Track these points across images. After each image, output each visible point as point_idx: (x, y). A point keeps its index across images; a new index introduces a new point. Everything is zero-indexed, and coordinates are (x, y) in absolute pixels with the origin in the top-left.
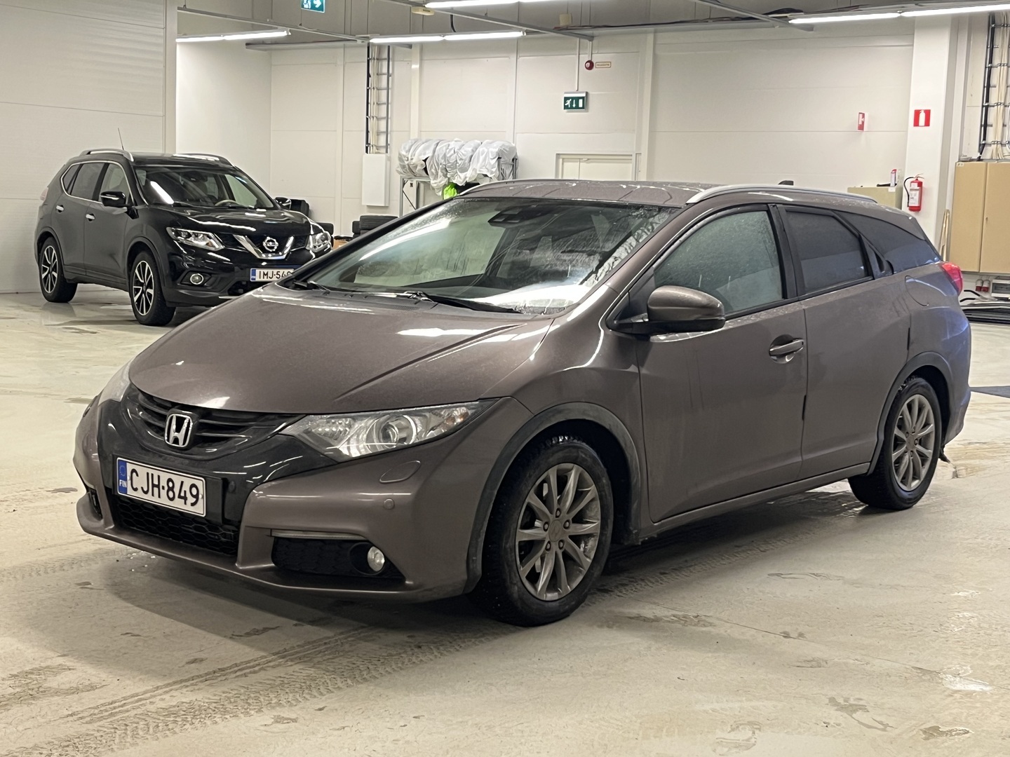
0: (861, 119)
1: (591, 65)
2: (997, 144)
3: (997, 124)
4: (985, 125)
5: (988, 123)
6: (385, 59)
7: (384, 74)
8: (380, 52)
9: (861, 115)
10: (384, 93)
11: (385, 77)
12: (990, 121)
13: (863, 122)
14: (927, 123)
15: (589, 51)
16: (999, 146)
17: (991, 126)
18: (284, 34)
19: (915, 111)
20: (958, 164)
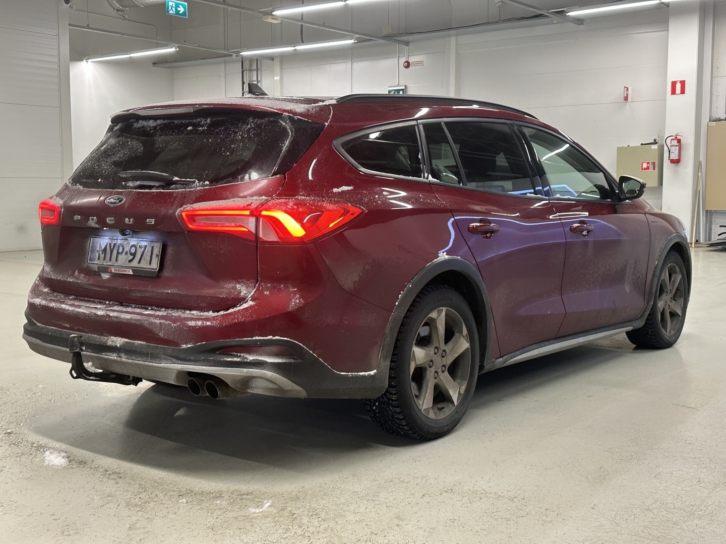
0: (626, 92)
1: (408, 65)
6: (254, 70)
7: (255, 81)
8: (251, 65)
9: (626, 89)
13: (627, 95)
14: (683, 92)
15: (406, 54)
18: (173, 50)
19: (672, 82)
20: (710, 123)
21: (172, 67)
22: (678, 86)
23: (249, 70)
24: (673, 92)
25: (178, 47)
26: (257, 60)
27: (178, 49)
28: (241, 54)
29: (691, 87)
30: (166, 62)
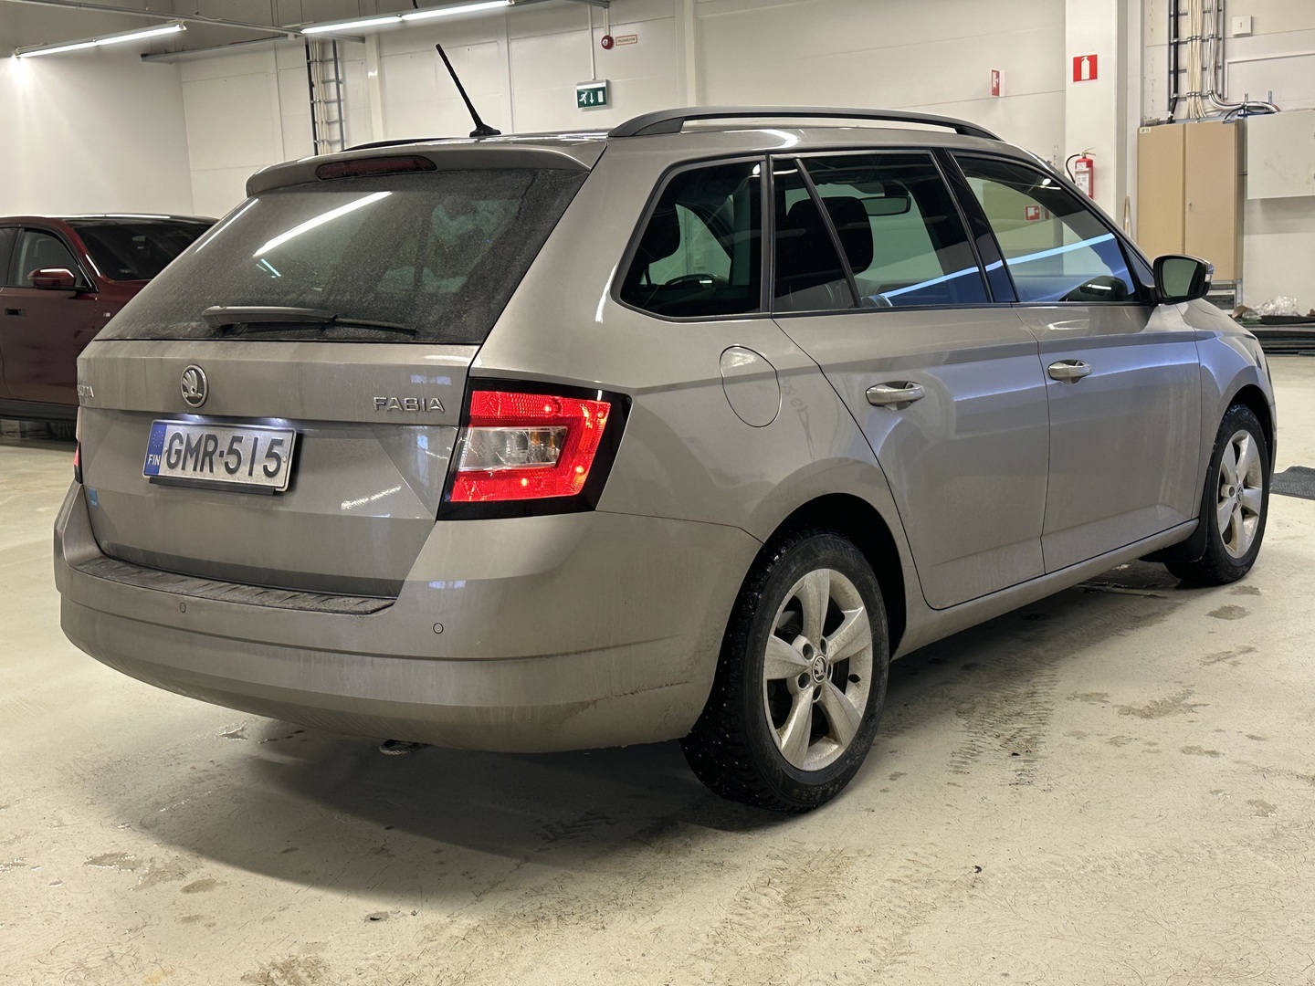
0: (995, 80)
1: (609, 43)
2: (1195, 96)
3: (1193, 68)
4: (1176, 72)
5: (1181, 67)
6: (331, 60)
7: (332, 81)
8: (323, 52)
9: (995, 74)
10: (335, 107)
11: (333, 85)
12: (1183, 63)
13: (998, 85)
14: (1093, 75)
15: (605, 24)
16: (1198, 99)
17: (1185, 71)
18: (177, 29)
19: (1074, 58)
20: (1141, 129)
21: (177, 61)
22: (1086, 65)
23: (321, 61)
24: (1077, 77)
25: (185, 24)
26: (334, 43)
27: (185, 29)
28: (303, 32)
29: (1107, 67)
30: (167, 52)
